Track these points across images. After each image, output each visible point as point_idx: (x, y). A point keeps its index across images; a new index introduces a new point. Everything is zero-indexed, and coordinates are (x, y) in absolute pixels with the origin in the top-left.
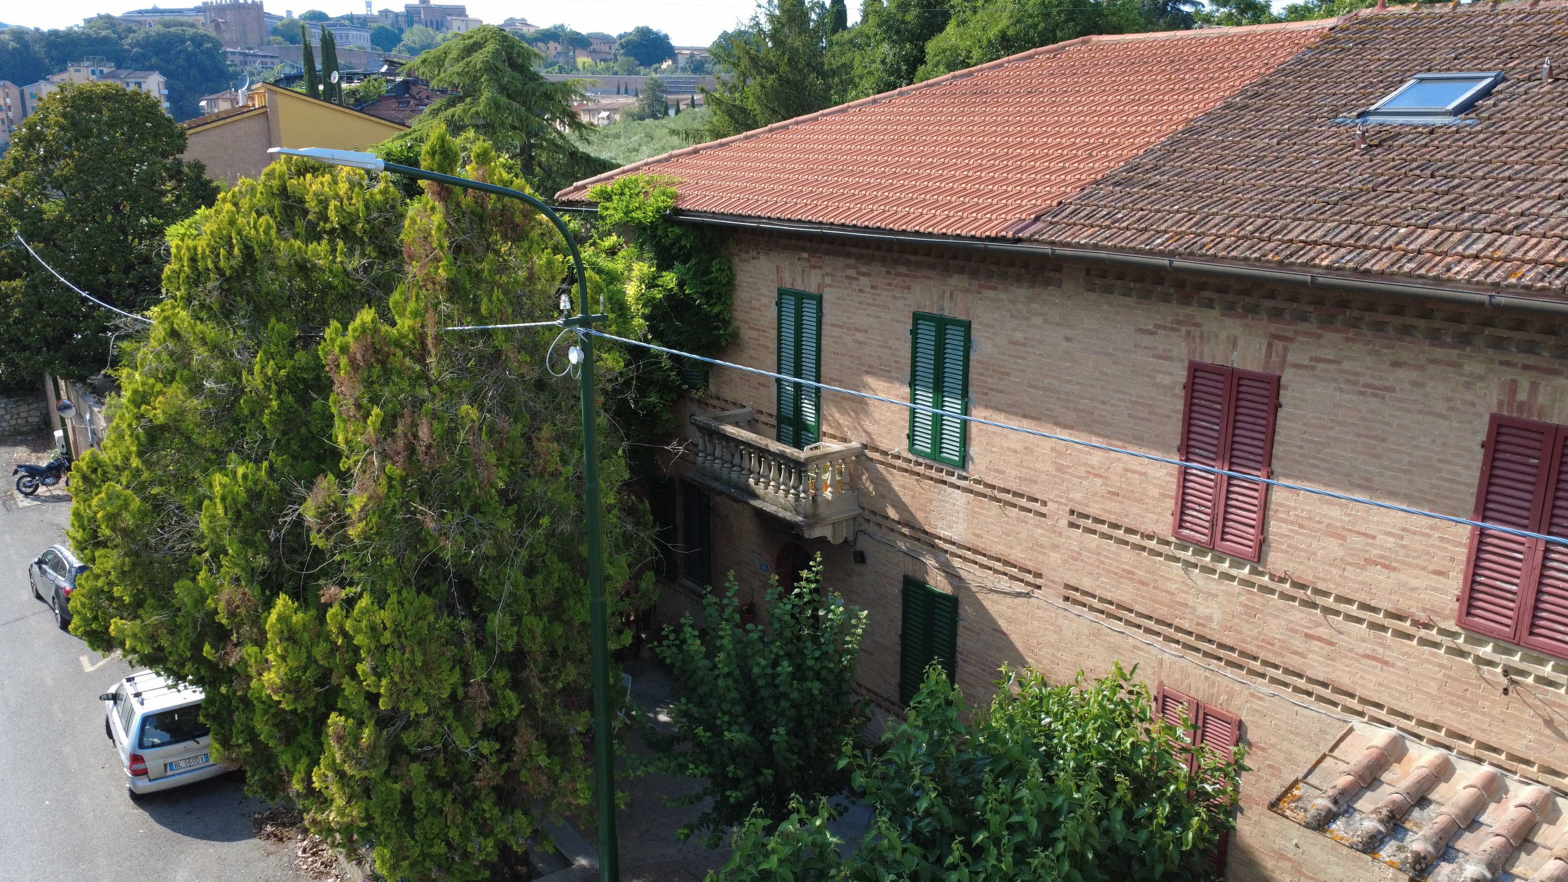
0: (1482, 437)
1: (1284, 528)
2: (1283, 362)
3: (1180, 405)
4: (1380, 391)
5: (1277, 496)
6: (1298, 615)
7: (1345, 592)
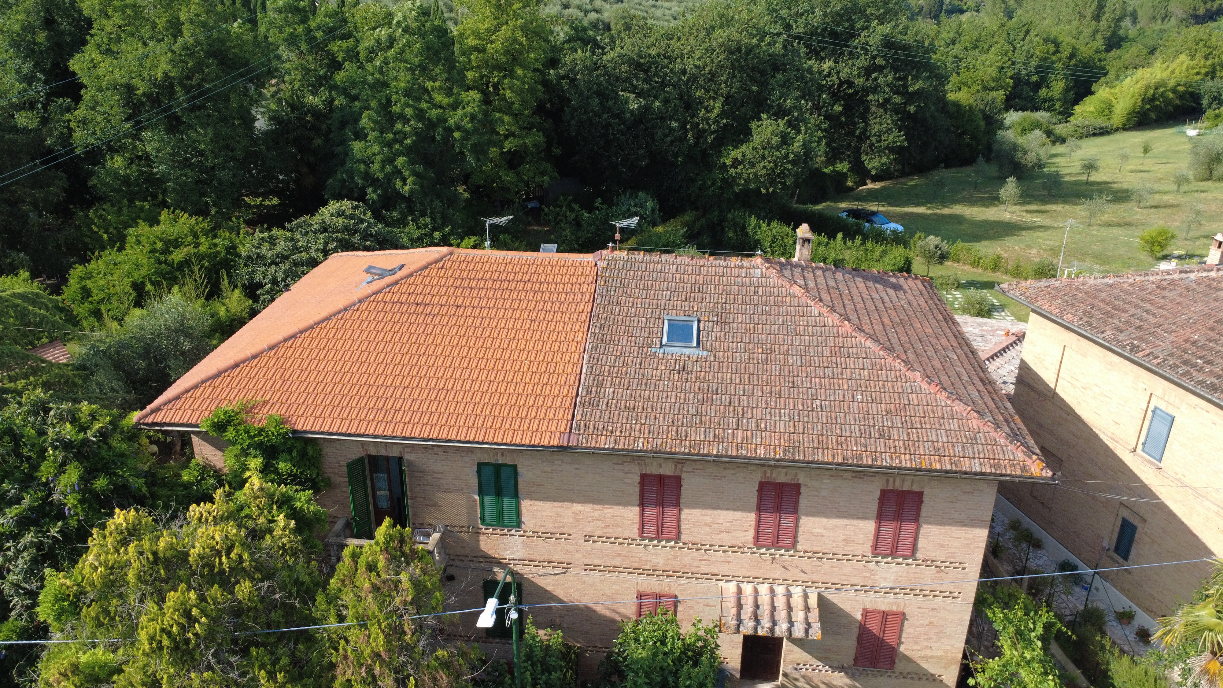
0: (757, 488)
1: (688, 527)
2: (682, 471)
3: (638, 490)
4: (720, 478)
5: (683, 516)
6: (695, 553)
7: (713, 543)
